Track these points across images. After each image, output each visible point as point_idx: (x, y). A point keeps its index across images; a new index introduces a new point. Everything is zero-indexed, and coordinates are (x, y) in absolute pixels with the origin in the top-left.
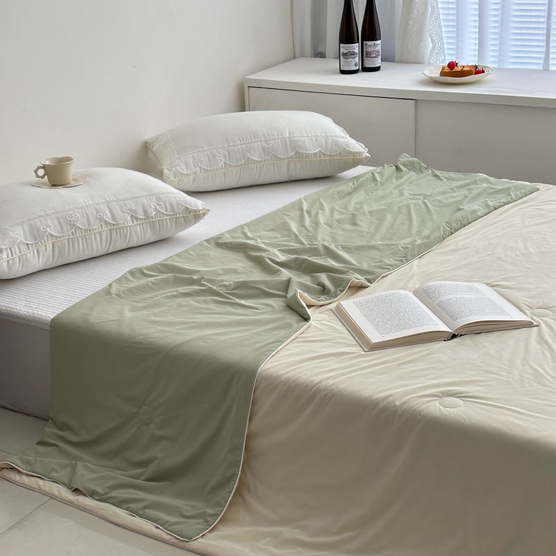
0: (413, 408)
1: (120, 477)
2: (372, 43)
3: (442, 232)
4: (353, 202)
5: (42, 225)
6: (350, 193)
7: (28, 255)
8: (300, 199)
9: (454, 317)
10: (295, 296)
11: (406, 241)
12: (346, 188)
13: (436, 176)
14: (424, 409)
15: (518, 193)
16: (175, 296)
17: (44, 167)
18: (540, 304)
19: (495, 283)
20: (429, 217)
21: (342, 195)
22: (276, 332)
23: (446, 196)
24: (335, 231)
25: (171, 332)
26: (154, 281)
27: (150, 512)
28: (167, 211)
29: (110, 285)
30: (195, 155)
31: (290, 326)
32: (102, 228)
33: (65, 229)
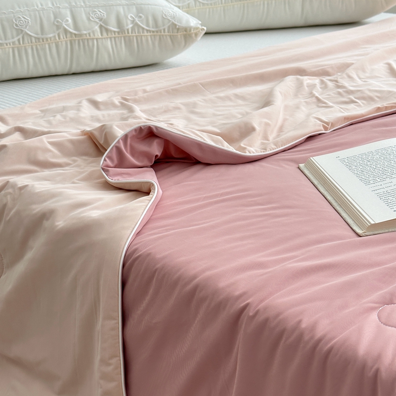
28: (148, 25)
32: (59, 38)
33: (9, 34)
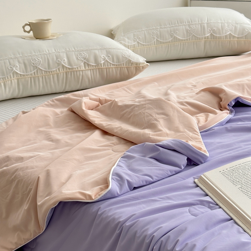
5: (10, 65)
28: (113, 61)
30: (135, 33)
32: (59, 71)
33: (29, 69)
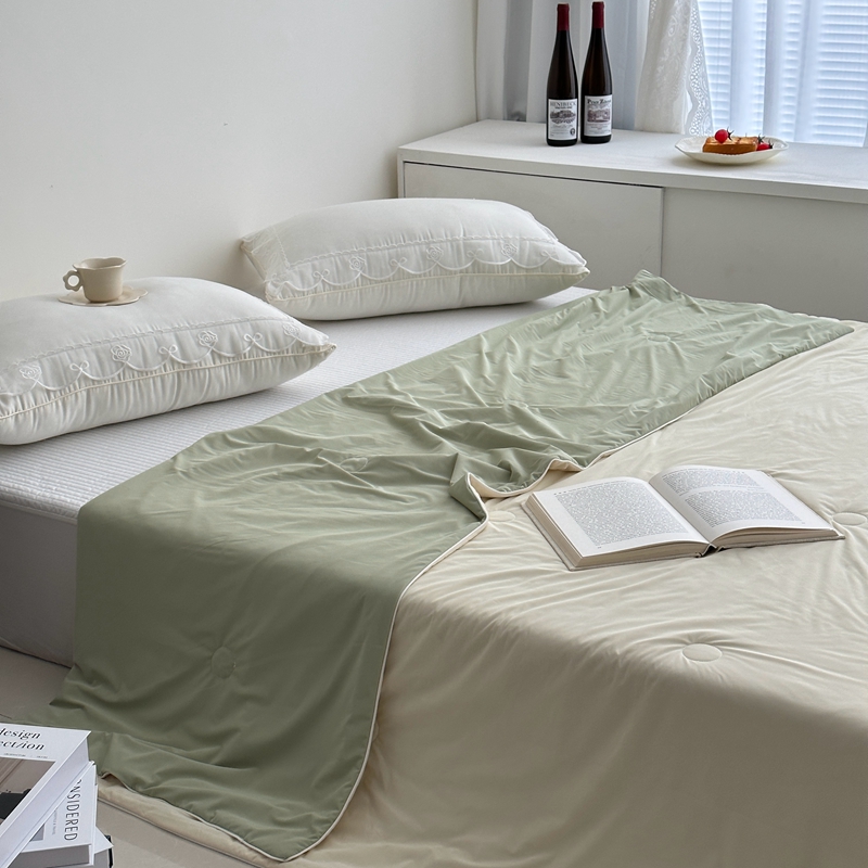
0: (643, 660)
1: (179, 759)
2: (598, 99)
3: (699, 392)
4: (560, 343)
5: (72, 362)
6: (556, 329)
7: (49, 407)
8: (478, 335)
9: (713, 522)
10: (463, 481)
11: (642, 403)
12: (550, 320)
13: (693, 306)
14: (659, 662)
15: (820, 334)
16: (275, 478)
17: (78, 273)
18: (848, 505)
19: (779, 472)
20: (678, 367)
21: (544, 332)
22: (432, 537)
23: (707, 336)
24: (531, 385)
25: (267, 532)
26: (243, 454)
27: (223, 814)
28: (268, 346)
29: (175, 458)
30: (316, 262)
31: (453, 527)
32: (165, 370)
33: (107, 369)
